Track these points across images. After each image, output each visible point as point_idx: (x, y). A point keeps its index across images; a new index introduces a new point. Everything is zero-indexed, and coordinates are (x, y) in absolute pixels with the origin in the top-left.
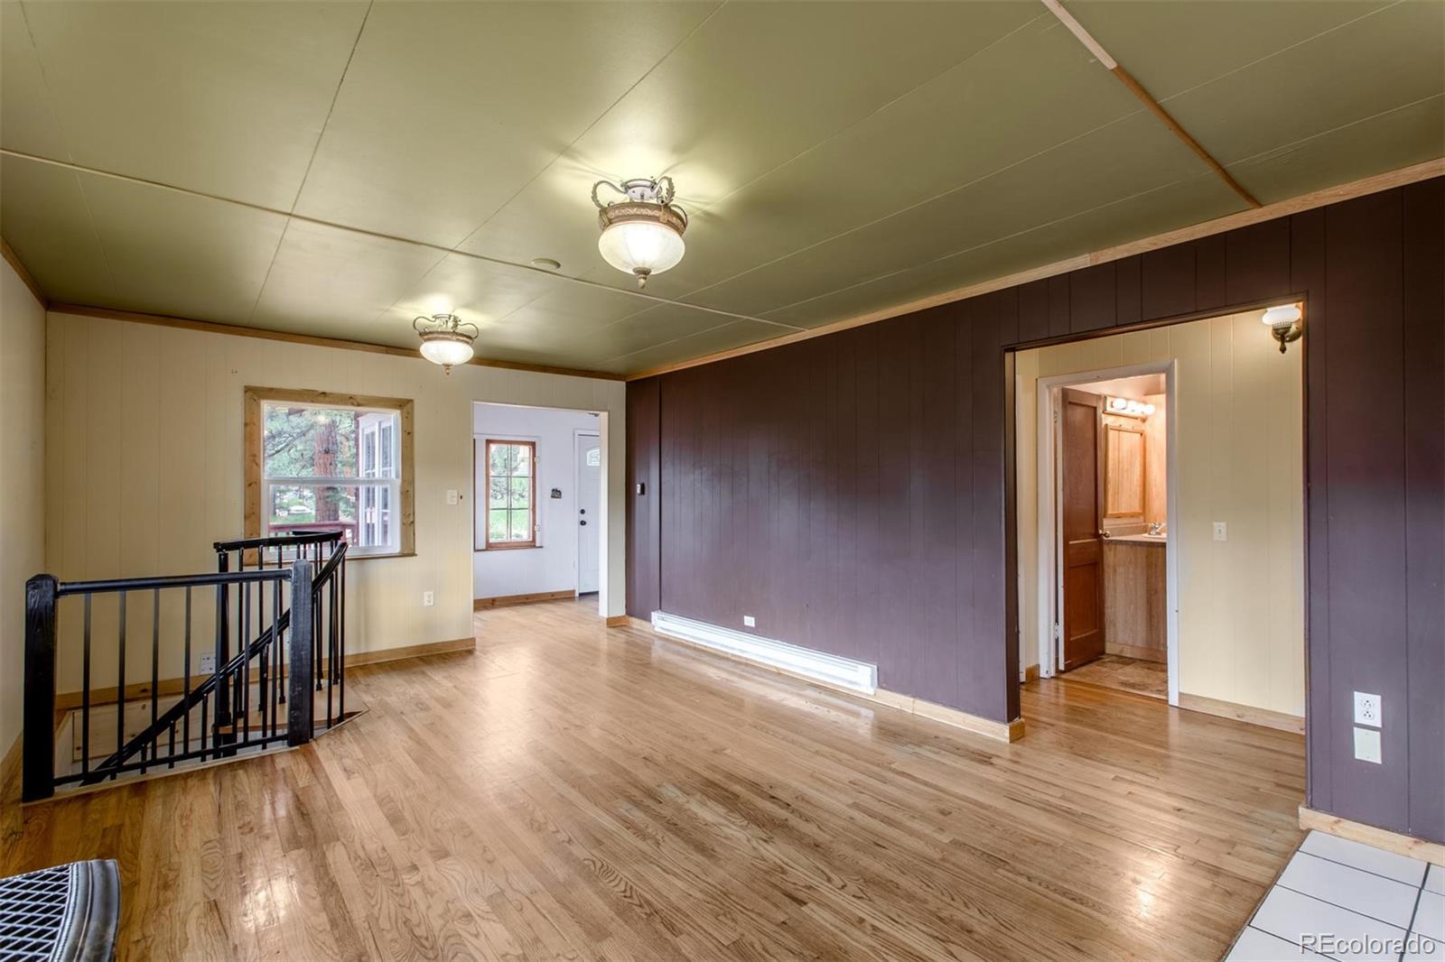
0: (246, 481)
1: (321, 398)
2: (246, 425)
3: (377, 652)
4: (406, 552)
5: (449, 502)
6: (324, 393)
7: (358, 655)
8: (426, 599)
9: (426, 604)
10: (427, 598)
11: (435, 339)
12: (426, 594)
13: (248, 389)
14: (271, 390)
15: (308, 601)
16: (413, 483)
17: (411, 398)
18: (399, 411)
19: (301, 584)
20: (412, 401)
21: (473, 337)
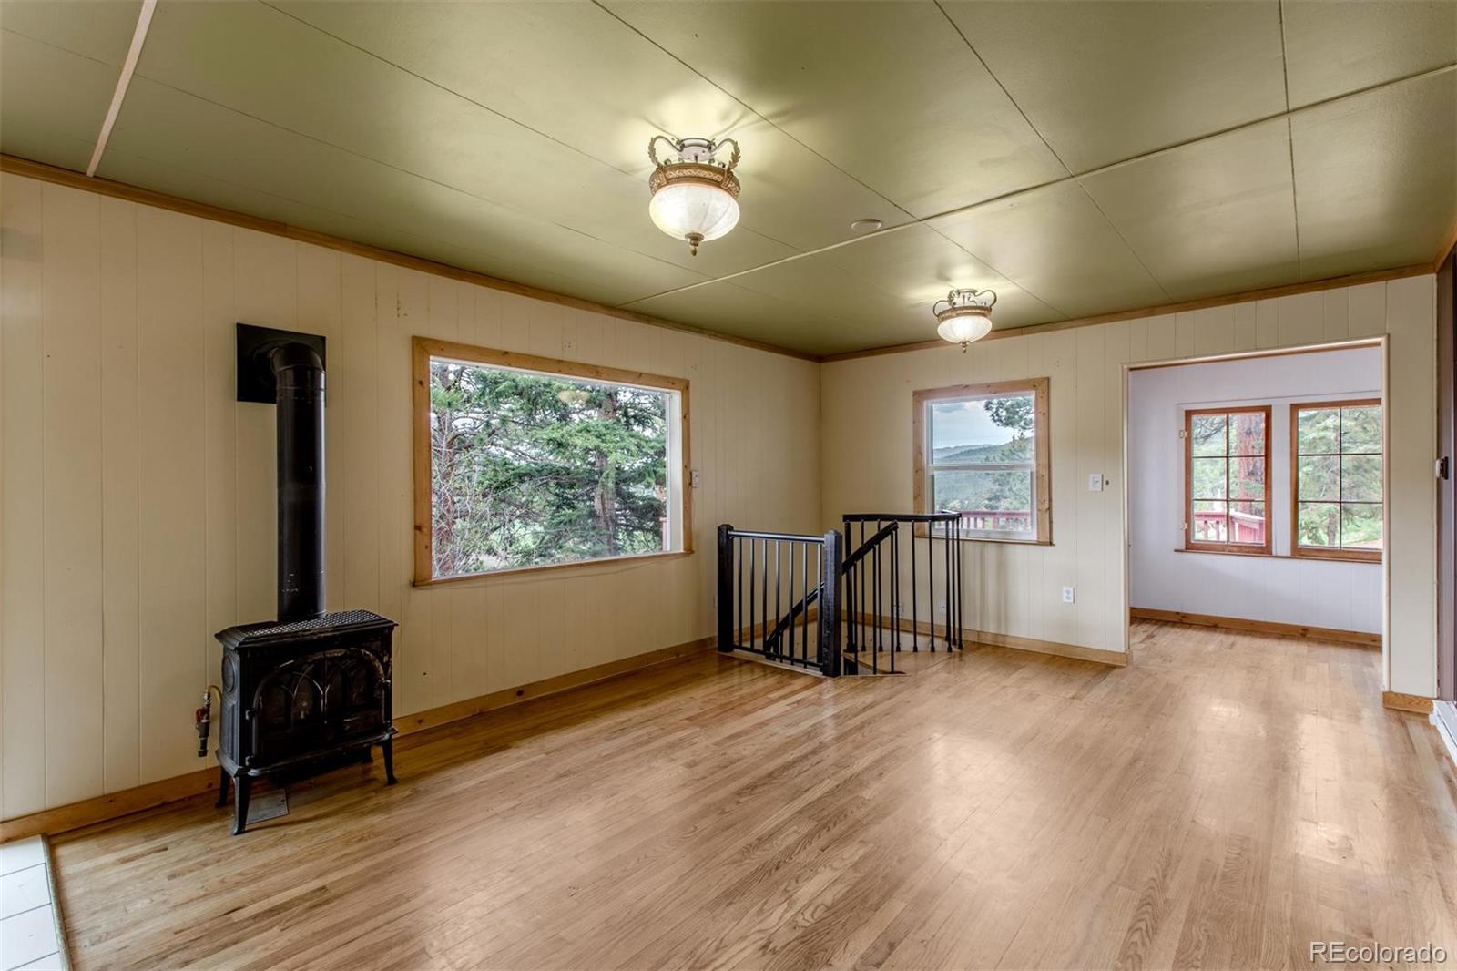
0: (914, 468)
2: (914, 423)
4: (1042, 540)
5: (1091, 489)
6: (967, 386)
7: (997, 635)
8: (1065, 594)
9: (1065, 600)
10: (1066, 596)
12: (1065, 589)
13: (915, 393)
14: (930, 390)
15: (833, 564)
16: (1050, 467)
17: (1045, 375)
18: (1034, 392)
19: (829, 549)
20: (1048, 379)
21: (988, 305)
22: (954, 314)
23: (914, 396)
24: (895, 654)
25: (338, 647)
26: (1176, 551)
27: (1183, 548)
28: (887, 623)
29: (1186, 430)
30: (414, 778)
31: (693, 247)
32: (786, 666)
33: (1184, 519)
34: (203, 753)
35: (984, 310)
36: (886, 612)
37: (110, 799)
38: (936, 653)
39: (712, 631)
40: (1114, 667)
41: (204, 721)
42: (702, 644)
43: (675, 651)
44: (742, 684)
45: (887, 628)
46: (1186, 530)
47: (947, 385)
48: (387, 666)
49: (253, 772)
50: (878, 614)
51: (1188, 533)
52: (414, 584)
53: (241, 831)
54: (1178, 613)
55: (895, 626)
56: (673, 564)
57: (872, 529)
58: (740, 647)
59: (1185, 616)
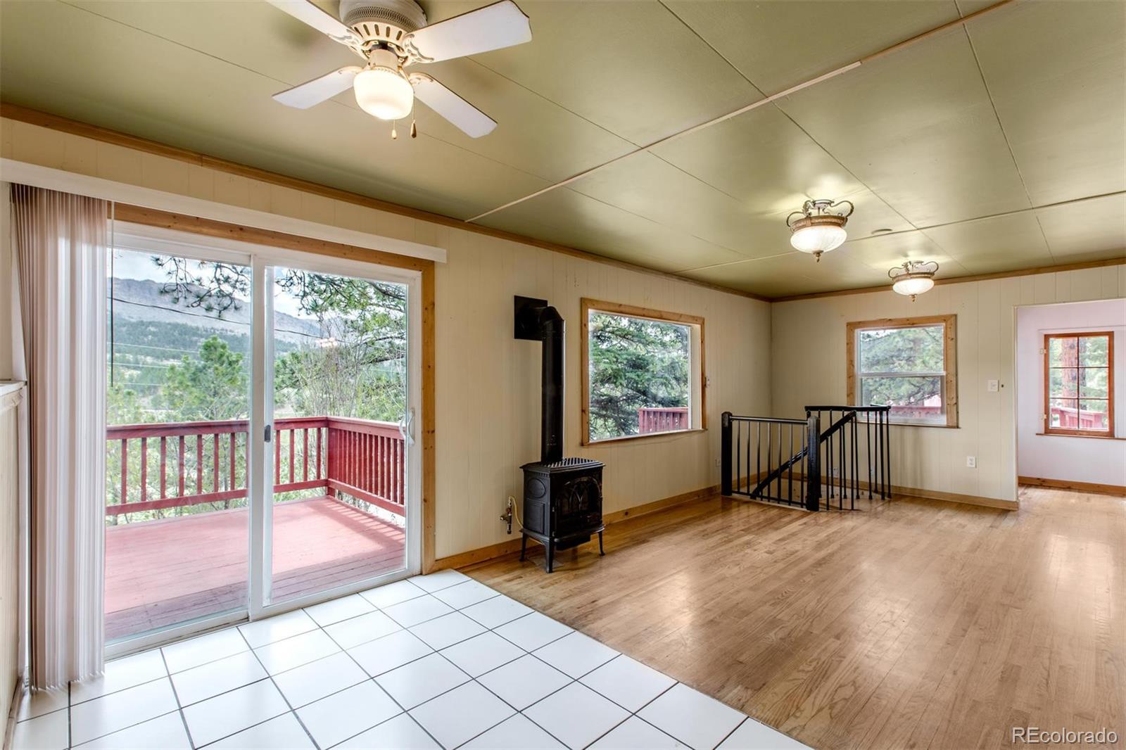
0: (848, 375)
1: (888, 323)
2: (847, 344)
3: (929, 491)
4: (950, 425)
5: (989, 390)
6: (890, 320)
8: (968, 462)
9: (969, 465)
10: (969, 462)
11: (902, 280)
12: (968, 458)
13: (848, 324)
14: (860, 322)
15: (815, 438)
16: (957, 375)
17: (955, 313)
18: (944, 324)
19: (811, 428)
20: (956, 316)
21: (932, 271)
22: (908, 277)
23: (847, 326)
24: (843, 500)
25: (585, 476)
26: (1037, 434)
27: (1043, 432)
28: (837, 482)
29: (1045, 348)
30: (612, 553)
31: (817, 258)
32: (765, 502)
33: (1043, 411)
34: (509, 533)
35: (928, 275)
36: (836, 474)
37: (472, 553)
38: (873, 500)
39: (717, 481)
40: (1009, 511)
41: (510, 515)
42: (710, 492)
43: (697, 494)
44: (743, 516)
45: (824, 484)
46: (1045, 420)
47: (874, 319)
48: (601, 487)
49: (556, 540)
50: (830, 476)
51: (1047, 422)
52: (582, 445)
53: (551, 571)
54: (1039, 479)
55: (843, 484)
56: (696, 437)
57: (838, 416)
58: (738, 492)
59: (1044, 481)
